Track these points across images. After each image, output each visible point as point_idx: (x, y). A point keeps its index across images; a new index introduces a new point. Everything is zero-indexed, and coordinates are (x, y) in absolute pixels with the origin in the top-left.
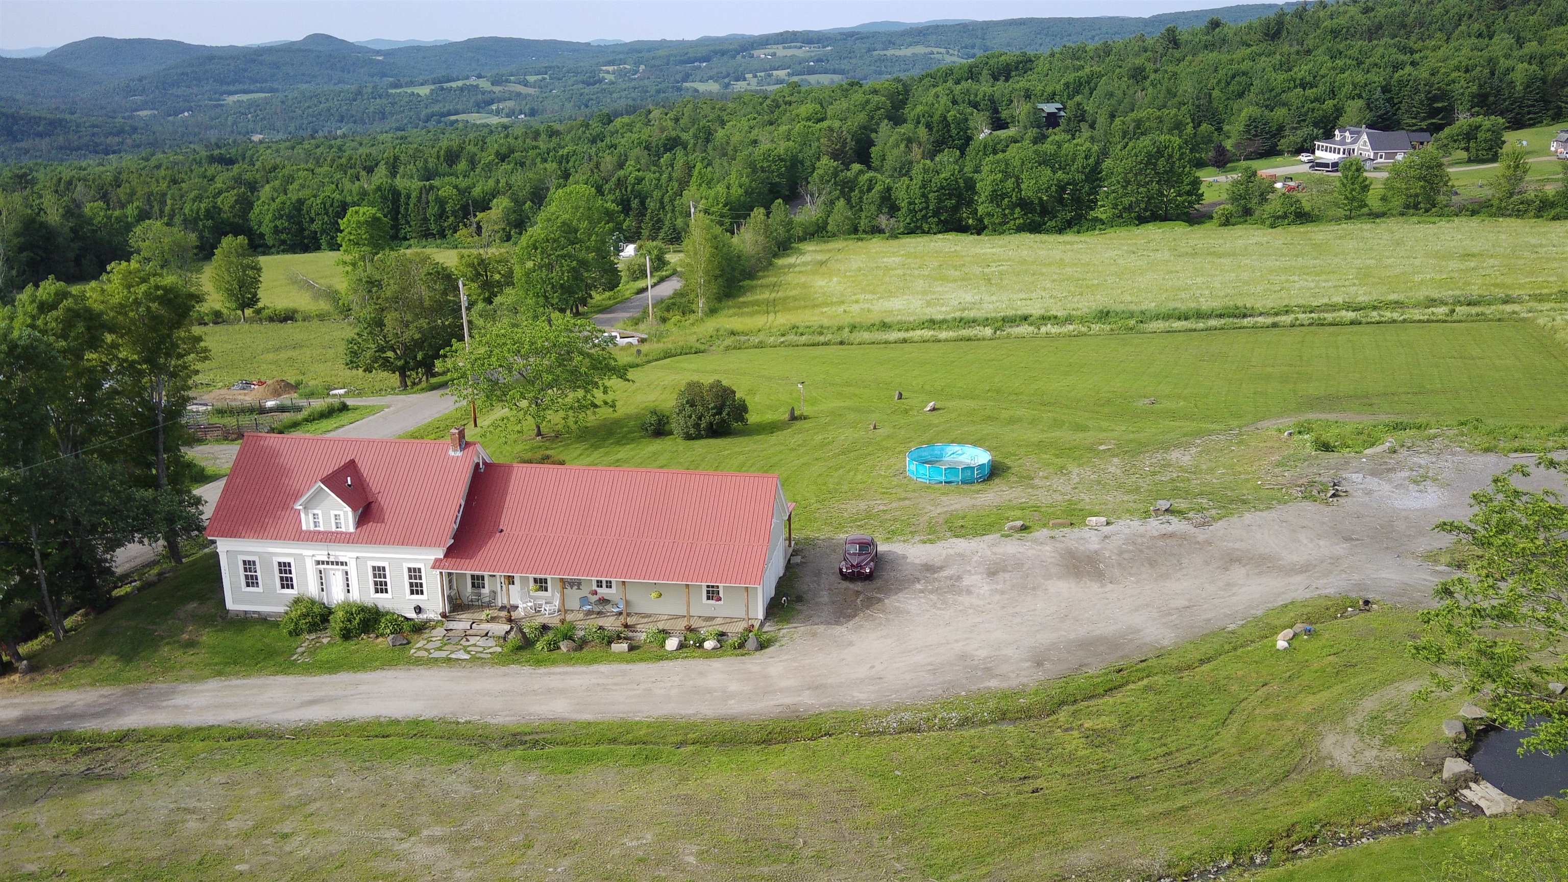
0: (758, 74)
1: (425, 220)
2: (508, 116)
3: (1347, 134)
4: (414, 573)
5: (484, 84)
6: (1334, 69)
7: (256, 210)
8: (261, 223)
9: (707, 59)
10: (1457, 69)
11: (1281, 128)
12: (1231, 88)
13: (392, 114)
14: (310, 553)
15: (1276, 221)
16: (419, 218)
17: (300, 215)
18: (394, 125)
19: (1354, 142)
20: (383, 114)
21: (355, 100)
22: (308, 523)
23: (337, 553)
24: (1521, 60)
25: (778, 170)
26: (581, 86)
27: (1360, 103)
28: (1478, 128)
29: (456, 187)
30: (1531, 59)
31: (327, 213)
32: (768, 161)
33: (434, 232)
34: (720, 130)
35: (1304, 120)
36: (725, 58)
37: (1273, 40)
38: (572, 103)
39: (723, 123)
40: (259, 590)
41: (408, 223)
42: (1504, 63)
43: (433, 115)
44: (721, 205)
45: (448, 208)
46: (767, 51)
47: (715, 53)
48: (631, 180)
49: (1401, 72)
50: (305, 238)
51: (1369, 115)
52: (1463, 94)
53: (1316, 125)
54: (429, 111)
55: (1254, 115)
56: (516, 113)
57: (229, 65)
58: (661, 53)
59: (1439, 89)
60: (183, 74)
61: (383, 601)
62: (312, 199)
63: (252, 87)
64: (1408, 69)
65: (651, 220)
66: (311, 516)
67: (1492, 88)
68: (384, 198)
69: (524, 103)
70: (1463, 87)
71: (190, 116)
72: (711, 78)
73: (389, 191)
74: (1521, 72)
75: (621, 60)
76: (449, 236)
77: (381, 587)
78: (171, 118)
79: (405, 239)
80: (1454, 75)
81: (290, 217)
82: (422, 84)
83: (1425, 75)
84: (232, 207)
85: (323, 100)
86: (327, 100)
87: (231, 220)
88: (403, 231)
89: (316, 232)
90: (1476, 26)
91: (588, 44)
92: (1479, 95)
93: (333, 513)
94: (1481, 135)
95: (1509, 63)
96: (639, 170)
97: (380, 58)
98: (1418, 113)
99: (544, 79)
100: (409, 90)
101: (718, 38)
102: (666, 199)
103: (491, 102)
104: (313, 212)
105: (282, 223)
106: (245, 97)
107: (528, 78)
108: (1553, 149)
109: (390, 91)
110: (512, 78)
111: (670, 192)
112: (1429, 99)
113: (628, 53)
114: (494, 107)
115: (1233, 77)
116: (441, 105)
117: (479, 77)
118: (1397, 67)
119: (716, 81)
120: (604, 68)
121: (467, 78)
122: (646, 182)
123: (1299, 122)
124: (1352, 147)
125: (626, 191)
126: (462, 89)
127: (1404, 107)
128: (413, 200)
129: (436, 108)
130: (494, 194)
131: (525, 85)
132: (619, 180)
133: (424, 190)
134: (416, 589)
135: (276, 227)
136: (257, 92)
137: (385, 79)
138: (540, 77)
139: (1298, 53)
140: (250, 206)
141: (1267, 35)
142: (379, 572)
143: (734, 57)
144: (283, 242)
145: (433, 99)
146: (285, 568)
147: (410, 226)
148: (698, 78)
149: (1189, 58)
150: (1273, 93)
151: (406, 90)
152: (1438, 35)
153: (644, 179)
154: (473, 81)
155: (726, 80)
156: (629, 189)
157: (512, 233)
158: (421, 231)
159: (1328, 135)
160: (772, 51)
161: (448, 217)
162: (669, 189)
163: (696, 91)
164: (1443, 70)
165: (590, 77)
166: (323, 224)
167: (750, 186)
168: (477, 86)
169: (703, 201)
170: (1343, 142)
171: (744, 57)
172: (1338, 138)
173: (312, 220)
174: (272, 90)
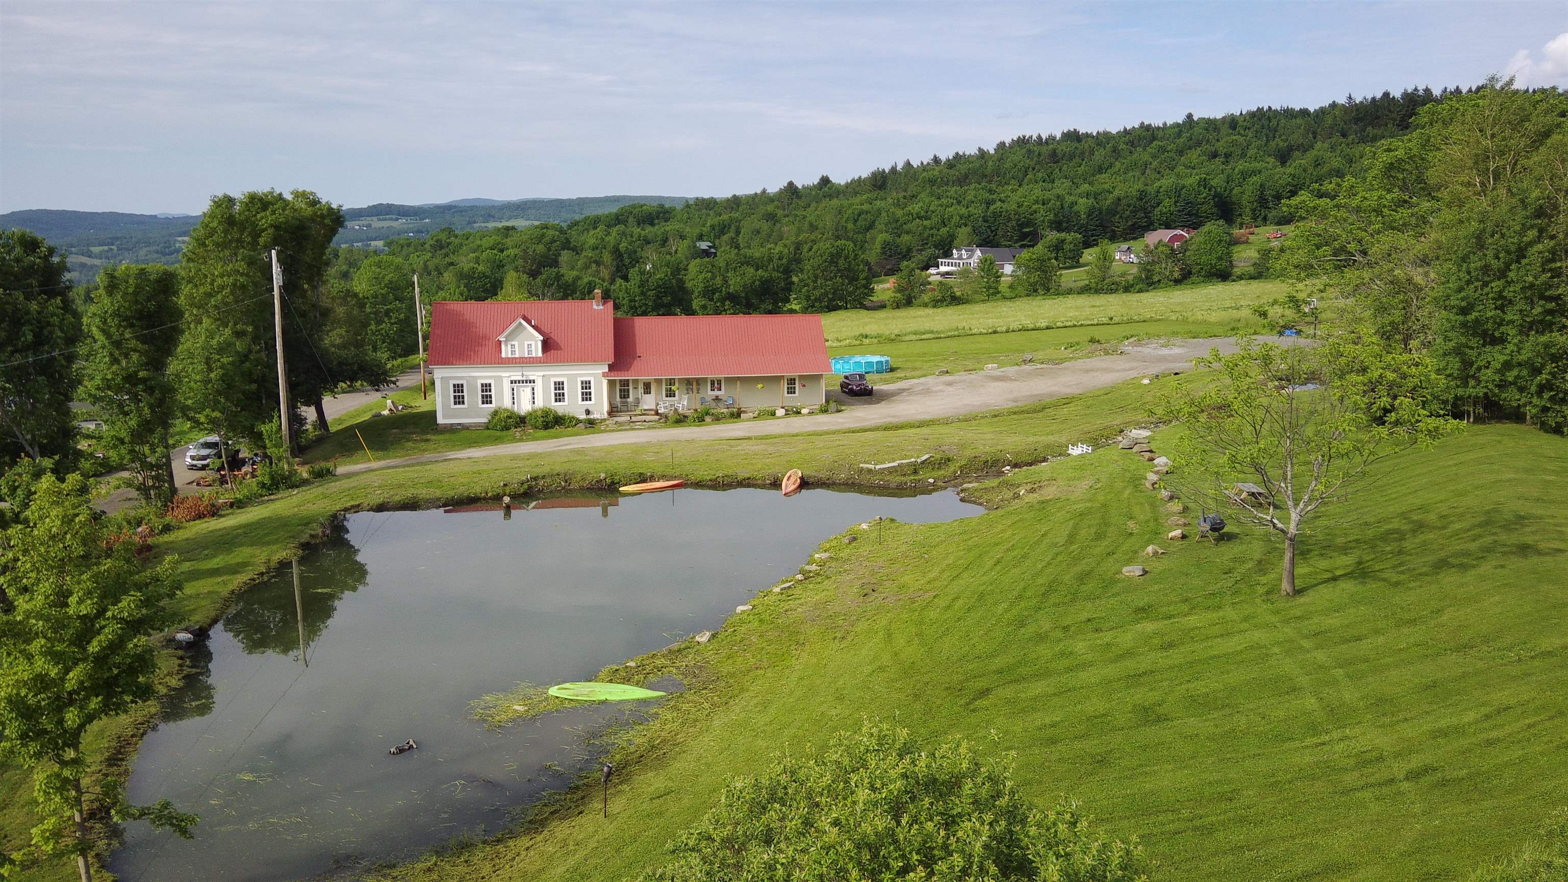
3: (963, 252)
4: (586, 385)
6: (941, 205)
10: (1036, 202)
11: (909, 250)
12: (859, 224)
14: (507, 374)
15: (937, 303)
19: (970, 257)
22: (507, 352)
23: (528, 373)
24: (1081, 197)
27: (969, 229)
28: (1063, 241)
30: (1088, 196)
35: (927, 244)
37: (880, 189)
40: (466, 406)
42: (1069, 199)
49: (994, 207)
51: (976, 239)
52: (1043, 221)
53: (936, 247)
55: (887, 240)
59: (1025, 217)
61: (560, 408)
64: (999, 204)
66: (509, 346)
67: (1064, 217)
70: (1043, 215)
74: (1083, 205)
77: (559, 397)
80: (1034, 207)
83: (1014, 206)
90: (1040, 175)
92: (1055, 222)
93: (526, 343)
94: (1067, 247)
95: (1072, 198)
98: (1012, 237)
99: (111, 249)
108: (1117, 258)
110: (73, 249)
112: (1018, 225)
115: (859, 215)
118: (989, 203)
123: (923, 245)
124: (969, 261)
127: (1000, 233)
134: (587, 396)
138: (106, 248)
139: (905, 197)
141: (874, 186)
142: (559, 386)
146: (486, 387)
149: (814, 205)
150: (899, 223)
152: (1013, 181)
159: (948, 254)
164: (1026, 204)
170: (960, 258)
172: (955, 256)
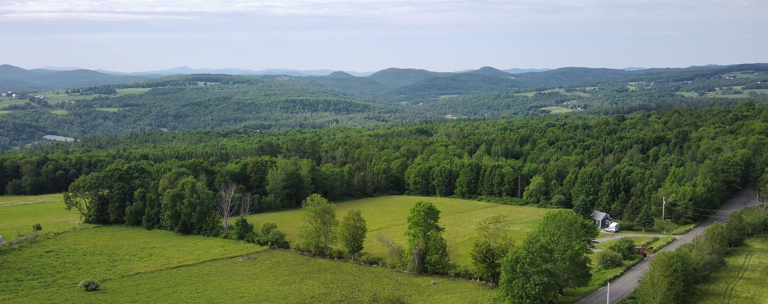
0: (723, 88)
1: (492, 185)
2: (572, 108)
5: (562, 91)
7: (408, 170)
8: (410, 178)
9: (692, 79)
13: (513, 106)
16: (489, 183)
17: (428, 176)
18: (512, 112)
20: (509, 106)
21: (496, 99)
25: (734, 172)
26: (615, 93)
29: (512, 167)
31: (441, 176)
32: (727, 165)
33: (496, 192)
34: (694, 132)
36: (703, 79)
38: (608, 102)
39: (697, 127)
41: (482, 185)
43: (533, 107)
44: (687, 200)
45: (506, 179)
46: (730, 75)
47: (698, 75)
48: (623, 173)
50: (429, 188)
54: (531, 105)
56: (577, 106)
57: (443, 81)
58: (664, 75)
60: (423, 85)
62: (436, 167)
63: (452, 92)
65: (631, 207)
68: (472, 170)
69: (582, 101)
71: (423, 105)
72: (693, 89)
73: (475, 166)
75: (640, 79)
76: (504, 196)
78: (414, 106)
79: (480, 194)
81: (423, 176)
82: (531, 91)
84: (398, 168)
85: (481, 99)
86: (483, 99)
87: (396, 175)
88: (479, 190)
89: (434, 186)
91: (623, 70)
96: (631, 165)
97: (513, 78)
100: (523, 94)
101: (700, 67)
102: (646, 190)
103: (563, 101)
104: (435, 174)
105: (419, 179)
106: (447, 97)
107: (586, 88)
109: (514, 95)
111: (650, 186)
113: (645, 75)
114: (565, 103)
116: (538, 102)
117: (560, 88)
119: (696, 91)
120: (630, 83)
121: (554, 88)
122: (634, 174)
125: (619, 180)
126: (550, 94)
128: (488, 173)
129: (535, 104)
130: (535, 172)
131: (584, 92)
132: (615, 172)
133: (494, 168)
135: (416, 181)
136: (454, 94)
137: (514, 88)
140: (407, 167)
143: (709, 78)
144: (418, 189)
145: (535, 99)
147: (484, 188)
148: (685, 90)
151: (522, 94)
153: (633, 172)
154: (557, 90)
155: (703, 91)
156: (621, 179)
157: (541, 198)
158: (489, 191)
160: (733, 75)
161: (505, 185)
162: (649, 182)
163: (683, 96)
165: (621, 88)
166: (438, 182)
167: (711, 186)
168: (558, 93)
169: (674, 195)
171: (715, 78)
173: (434, 179)
174: (460, 94)
